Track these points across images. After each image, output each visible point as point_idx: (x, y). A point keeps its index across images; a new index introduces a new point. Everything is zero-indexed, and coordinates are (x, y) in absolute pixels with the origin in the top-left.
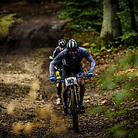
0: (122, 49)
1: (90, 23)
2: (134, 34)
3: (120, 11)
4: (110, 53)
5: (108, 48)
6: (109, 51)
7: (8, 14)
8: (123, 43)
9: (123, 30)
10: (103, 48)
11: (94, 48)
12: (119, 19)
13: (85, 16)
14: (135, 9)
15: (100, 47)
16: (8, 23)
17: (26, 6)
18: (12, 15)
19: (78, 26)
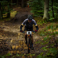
0: (49, 23)
1: (40, 14)
2: (53, 18)
3: (49, 11)
4: (46, 24)
5: (45, 22)
6: (45, 23)
7: (15, 11)
8: (50, 21)
9: (50, 17)
10: (44, 22)
11: (41, 22)
12: (49, 14)
13: (38, 12)
14: (54, 11)
15: (43, 22)
16: (15, 14)
17: (20, 8)
18: (16, 11)
19: (36, 15)
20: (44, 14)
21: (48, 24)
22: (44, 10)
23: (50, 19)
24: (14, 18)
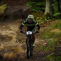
0: (54, 20)
1: (40, 8)
2: (59, 13)
3: (53, 3)
4: (49, 22)
7: (4, 4)
8: (54, 17)
12: (53, 7)
14: (60, 3)
15: (44, 19)
16: (4, 8)
20: (45, 7)
21: (51, 21)
22: (45, 2)
23: (54, 15)
24: (3, 15)
